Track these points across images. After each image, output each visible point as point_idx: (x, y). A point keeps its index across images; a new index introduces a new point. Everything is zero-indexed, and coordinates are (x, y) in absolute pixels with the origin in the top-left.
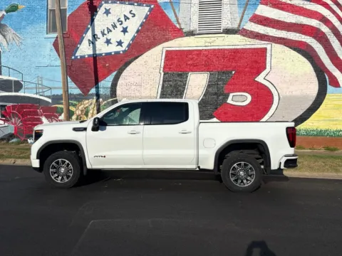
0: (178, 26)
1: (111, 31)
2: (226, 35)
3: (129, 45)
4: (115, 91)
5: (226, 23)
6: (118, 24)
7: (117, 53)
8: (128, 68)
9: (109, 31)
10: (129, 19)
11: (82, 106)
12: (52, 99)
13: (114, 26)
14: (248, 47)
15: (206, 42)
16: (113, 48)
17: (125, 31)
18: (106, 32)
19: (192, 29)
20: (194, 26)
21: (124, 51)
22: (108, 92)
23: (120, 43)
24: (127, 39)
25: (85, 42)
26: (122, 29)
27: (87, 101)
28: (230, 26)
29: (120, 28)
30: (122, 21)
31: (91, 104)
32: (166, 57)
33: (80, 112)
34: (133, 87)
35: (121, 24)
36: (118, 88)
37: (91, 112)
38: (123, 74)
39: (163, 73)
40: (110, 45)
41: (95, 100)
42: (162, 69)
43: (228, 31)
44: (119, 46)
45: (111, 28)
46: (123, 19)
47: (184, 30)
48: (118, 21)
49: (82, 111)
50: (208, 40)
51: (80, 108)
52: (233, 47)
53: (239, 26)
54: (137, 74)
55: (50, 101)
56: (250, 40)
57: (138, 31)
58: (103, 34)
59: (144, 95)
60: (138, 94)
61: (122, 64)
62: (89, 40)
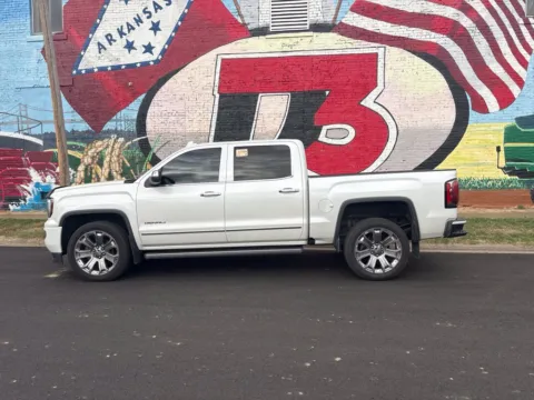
0: (240, 20)
1: (133, 29)
2: (315, 34)
3: (164, 52)
4: (145, 125)
5: (315, 14)
6: (144, 17)
7: (145, 64)
8: (163, 89)
9: (131, 28)
10: (161, 8)
11: (93, 150)
12: (45, 140)
13: (139, 21)
14: (349, 52)
15: (284, 45)
16: (138, 57)
17: (156, 28)
18: (125, 30)
19: (261, 24)
20: (265, 19)
21: (156, 61)
22: (133, 127)
23: (149, 49)
24: (159, 42)
25: (92, 47)
26: (151, 26)
27: (100, 143)
28: (321, 19)
29: (147, 24)
30: (150, 13)
31: (107, 147)
32: (222, 69)
33: (90, 160)
34: (173, 118)
35: (148, 18)
36: (148, 120)
37: (107, 159)
38: (155, 99)
39: (218, 96)
40: (132, 51)
41: (112, 141)
42: (216, 89)
43: (318, 28)
44: (148, 54)
45: (133, 23)
46: (151, 9)
47: (249, 27)
48: (145, 12)
49: (93, 158)
50: (287, 41)
51: (90, 153)
52: (327, 53)
53: (335, 18)
54: (178, 97)
55: (40, 142)
56: (352, 41)
57: (177, 29)
58: (121, 33)
59: (188, 130)
60: (180, 129)
61: (154, 81)
62: (99, 44)
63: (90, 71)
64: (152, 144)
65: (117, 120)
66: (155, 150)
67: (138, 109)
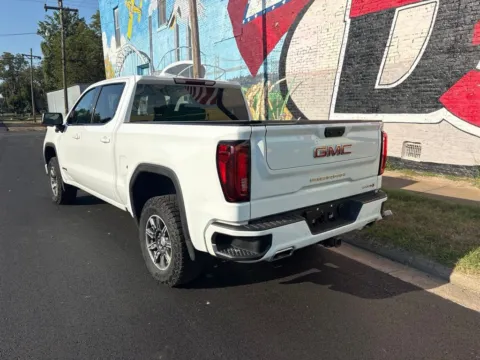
7: (288, 1)
8: (301, 24)
11: (251, 94)
22: (277, 71)
27: (255, 87)
31: (259, 90)
33: (249, 103)
34: (307, 56)
36: (288, 61)
37: (259, 102)
38: (295, 35)
39: (349, 21)
41: (263, 84)
42: (348, 13)
49: (251, 101)
51: (249, 96)
54: (312, 30)
59: (319, 68)
60: (311, 68)
61: (294, 16)
63: (252, 18)
64: (289, 85)
65: (267, 64)
66: (290, 93)
67: (280, 49)
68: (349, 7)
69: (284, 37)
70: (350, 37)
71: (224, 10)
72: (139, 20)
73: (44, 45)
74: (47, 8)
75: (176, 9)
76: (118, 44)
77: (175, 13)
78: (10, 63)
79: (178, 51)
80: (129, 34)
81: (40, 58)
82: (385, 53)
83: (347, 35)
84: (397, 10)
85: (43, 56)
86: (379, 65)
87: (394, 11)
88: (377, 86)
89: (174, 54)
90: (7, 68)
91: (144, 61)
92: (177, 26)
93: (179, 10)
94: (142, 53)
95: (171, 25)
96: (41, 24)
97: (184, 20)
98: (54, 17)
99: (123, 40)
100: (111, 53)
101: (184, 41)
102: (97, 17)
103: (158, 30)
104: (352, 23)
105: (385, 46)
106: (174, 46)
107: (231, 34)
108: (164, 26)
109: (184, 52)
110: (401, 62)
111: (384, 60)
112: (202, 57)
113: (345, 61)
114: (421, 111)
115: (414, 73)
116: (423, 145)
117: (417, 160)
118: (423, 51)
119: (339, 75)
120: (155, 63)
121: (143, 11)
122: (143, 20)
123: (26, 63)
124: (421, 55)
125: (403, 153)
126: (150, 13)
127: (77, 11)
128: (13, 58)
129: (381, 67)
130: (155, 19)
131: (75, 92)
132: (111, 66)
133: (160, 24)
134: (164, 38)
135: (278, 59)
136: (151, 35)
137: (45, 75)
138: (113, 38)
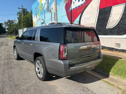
7: (81, 5)
8: (85, 11)
21: (84, 3)
34: (86, 20)
38: (83, 14)
39: (98, 10)
42: (98, 8)
44: (82, 1)
54: (88, 13)
59: (90, 23)
60: (88, 23)
61: (83, 9)
62: (74, 2)
63: (71, 10)
65: (75, 22)
67: (79, 18)
68: (99, 6)
69: (80, 15)
70: (99, 14)
71: (64, 8)
72: (42, 11)
73: (18, 18)
74: (19, 8)
75: (51, 8)
76: (36, 17)
77: (51, 9)
78: (10, 22)
79: (52, 19)
80: (39, 15)
81: (17, 21)
82: (109, 18)
83: (98, 14)
84: (113, 7)
85: (18, 21)
86: (107, 22)
87: (112, 7)
88: (107, 28)
89: (51, 20)
90: (9, 24)
91: (43, 21)
92: (52, 12)
93: (52, 8)
94: (42, 19)
95: (50, 12)
96: (18, 13)
97: (53, 11)
98: (21, 11)
99: (38, 16)
100: (35, 20)
101: (53, 16)
102: (32, 11)
103: (47, 13)
104: (99, 11)
105: (109, 17)
106: (50, 17)
107: (66, 14)
108: (48, 12)
109: (53, 19)
110: (114, 21)
111: (109, 20)
112: (58, 20)
113: (97, 21)
114: (120, 35)
115: (118, 24)
116: (121, 44)
117: (119, 49)
118: (121, 18)
119: (96, 25)
120: (46, 22)
121: (43, 9)
122: (43, 11)
123: (14, 22)
124: (120, 19)
125: (115, 47)
126: (45, 9)
127: (26, 9)
128: (10, 21)
129: (108, 22)
130: (46, 11)
131: (25, 29)
132: (34, 23)
133: (47, 12)
134: (48, 15)
135: (79, 20)
136: (45, 15)
137: (18, 26)
138: (35, 16)
